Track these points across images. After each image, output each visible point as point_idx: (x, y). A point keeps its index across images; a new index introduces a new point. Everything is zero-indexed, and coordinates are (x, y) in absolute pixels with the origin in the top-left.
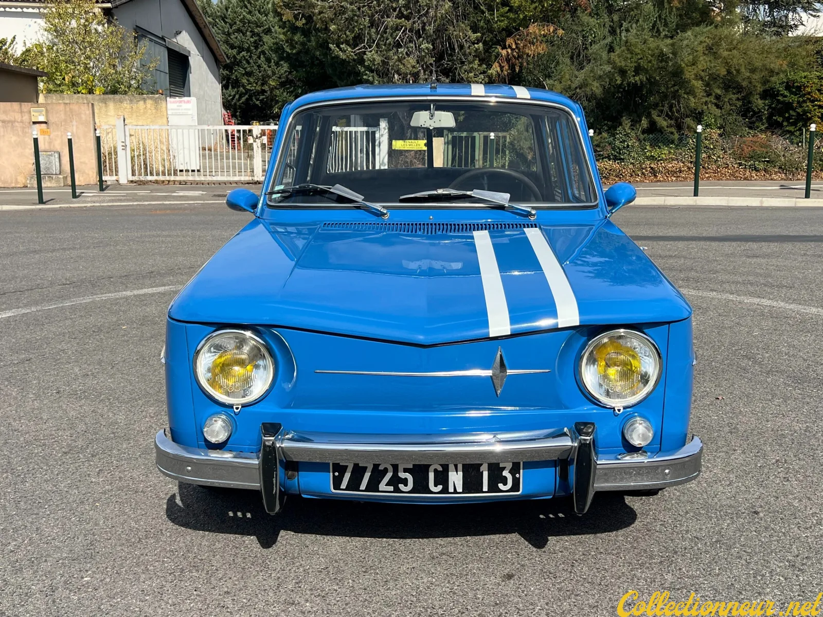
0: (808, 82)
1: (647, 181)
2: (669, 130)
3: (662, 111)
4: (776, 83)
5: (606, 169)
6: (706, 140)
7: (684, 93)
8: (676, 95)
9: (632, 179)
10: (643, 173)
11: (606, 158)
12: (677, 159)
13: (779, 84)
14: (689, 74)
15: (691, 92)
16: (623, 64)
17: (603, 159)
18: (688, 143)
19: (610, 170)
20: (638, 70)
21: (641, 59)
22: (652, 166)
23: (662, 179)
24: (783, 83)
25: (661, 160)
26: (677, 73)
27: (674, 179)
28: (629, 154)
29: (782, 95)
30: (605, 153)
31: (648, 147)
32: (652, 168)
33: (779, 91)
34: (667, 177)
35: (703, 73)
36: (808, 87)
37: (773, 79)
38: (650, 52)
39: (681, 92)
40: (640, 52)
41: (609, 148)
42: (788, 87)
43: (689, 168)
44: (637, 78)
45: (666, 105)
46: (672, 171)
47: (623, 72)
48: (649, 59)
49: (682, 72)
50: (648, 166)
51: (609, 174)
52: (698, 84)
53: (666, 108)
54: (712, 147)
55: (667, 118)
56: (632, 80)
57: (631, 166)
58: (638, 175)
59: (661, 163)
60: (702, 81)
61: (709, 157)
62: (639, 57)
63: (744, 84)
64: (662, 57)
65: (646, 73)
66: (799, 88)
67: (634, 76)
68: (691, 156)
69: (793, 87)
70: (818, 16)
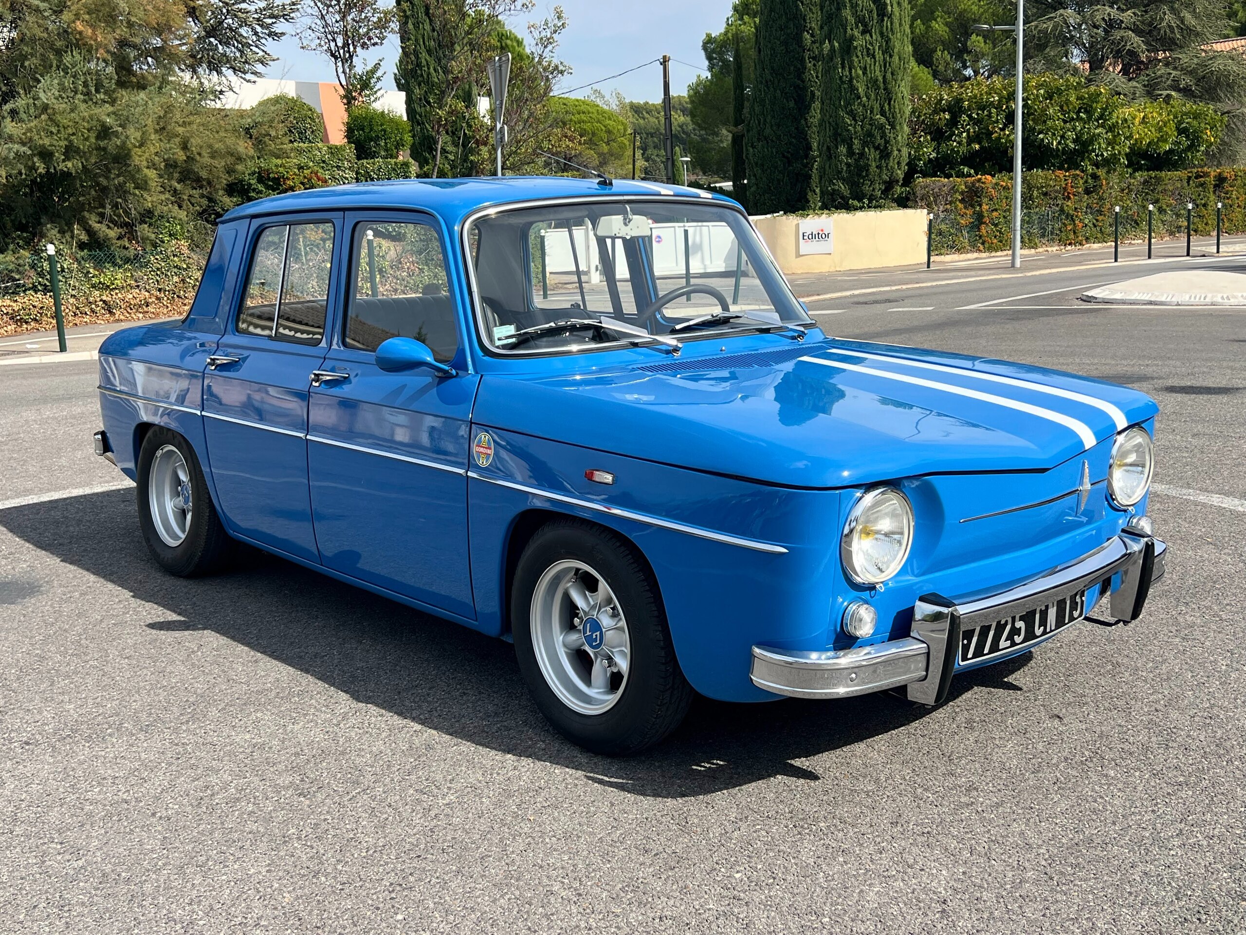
0: (287, 172)
1: (102, 322)
2: (119, 243)
3: (102, 215)
4: (244, 174)
5: (34, 307)
6: (174, 256)
7: (135, 188)
8: (122, 191)
9: (78, 321)
10: (93, 311)
11: (29, 289)
12: (138, 286)
13: (249, 174)
14: (139, 159)
15: (143, 185)
16: (47, 142)
17: (24, 291)
18: (149, 261)
19: (42, 308)
20: (70, 151)
21: (73, 134)
22: (104, 298)
23: (122, 317)
24: (254, 173)
25: (115, 289)
26: (122, 158)
27: (141, 315)
28: (66, 282)
29: (254, 190)
30: (29, 283)
31: (91, 270)
32: (104, 302)
33: (250, 185)
34: (130, 314)
35: (157, 158)
36: (288, 179)
37: (240, 167)
38: (86, 124)
39: (130, 186)
40: (71, 124)
41: (32, 273)
42: (260, 180)
43: (158, 299)
44: (70, 165)
45: (107, 205)
46: (135, 305)
47: (46, 155)
48: (86, 136)
49: (128, 156)
50: (98, 299)
51: (41, 314)
52: (152, 174)
53: (108, 210)
54: (185, 266)
55: (111, 225)
56: (62, 166)
57: (72, 300)
58: (86, 314)
59: (117, 294)
60: (156, 169)
61: (183, 281)
62: (70, 131)
63: (204, 174)
64: (104, 132)
65: (81, 157)
66: (277, 181)
67: (64, 161)
68: (157, 281)
69: (269, 179)
70: (254, 82)
